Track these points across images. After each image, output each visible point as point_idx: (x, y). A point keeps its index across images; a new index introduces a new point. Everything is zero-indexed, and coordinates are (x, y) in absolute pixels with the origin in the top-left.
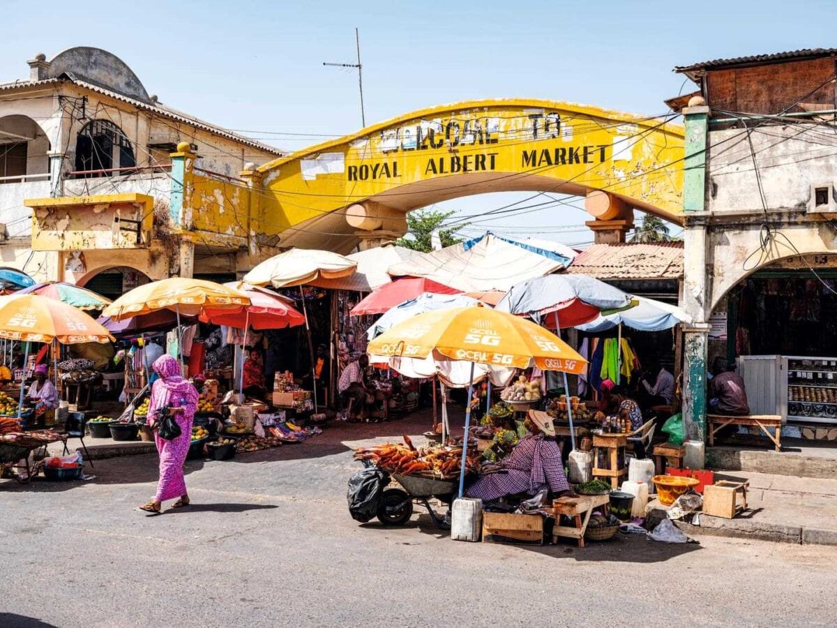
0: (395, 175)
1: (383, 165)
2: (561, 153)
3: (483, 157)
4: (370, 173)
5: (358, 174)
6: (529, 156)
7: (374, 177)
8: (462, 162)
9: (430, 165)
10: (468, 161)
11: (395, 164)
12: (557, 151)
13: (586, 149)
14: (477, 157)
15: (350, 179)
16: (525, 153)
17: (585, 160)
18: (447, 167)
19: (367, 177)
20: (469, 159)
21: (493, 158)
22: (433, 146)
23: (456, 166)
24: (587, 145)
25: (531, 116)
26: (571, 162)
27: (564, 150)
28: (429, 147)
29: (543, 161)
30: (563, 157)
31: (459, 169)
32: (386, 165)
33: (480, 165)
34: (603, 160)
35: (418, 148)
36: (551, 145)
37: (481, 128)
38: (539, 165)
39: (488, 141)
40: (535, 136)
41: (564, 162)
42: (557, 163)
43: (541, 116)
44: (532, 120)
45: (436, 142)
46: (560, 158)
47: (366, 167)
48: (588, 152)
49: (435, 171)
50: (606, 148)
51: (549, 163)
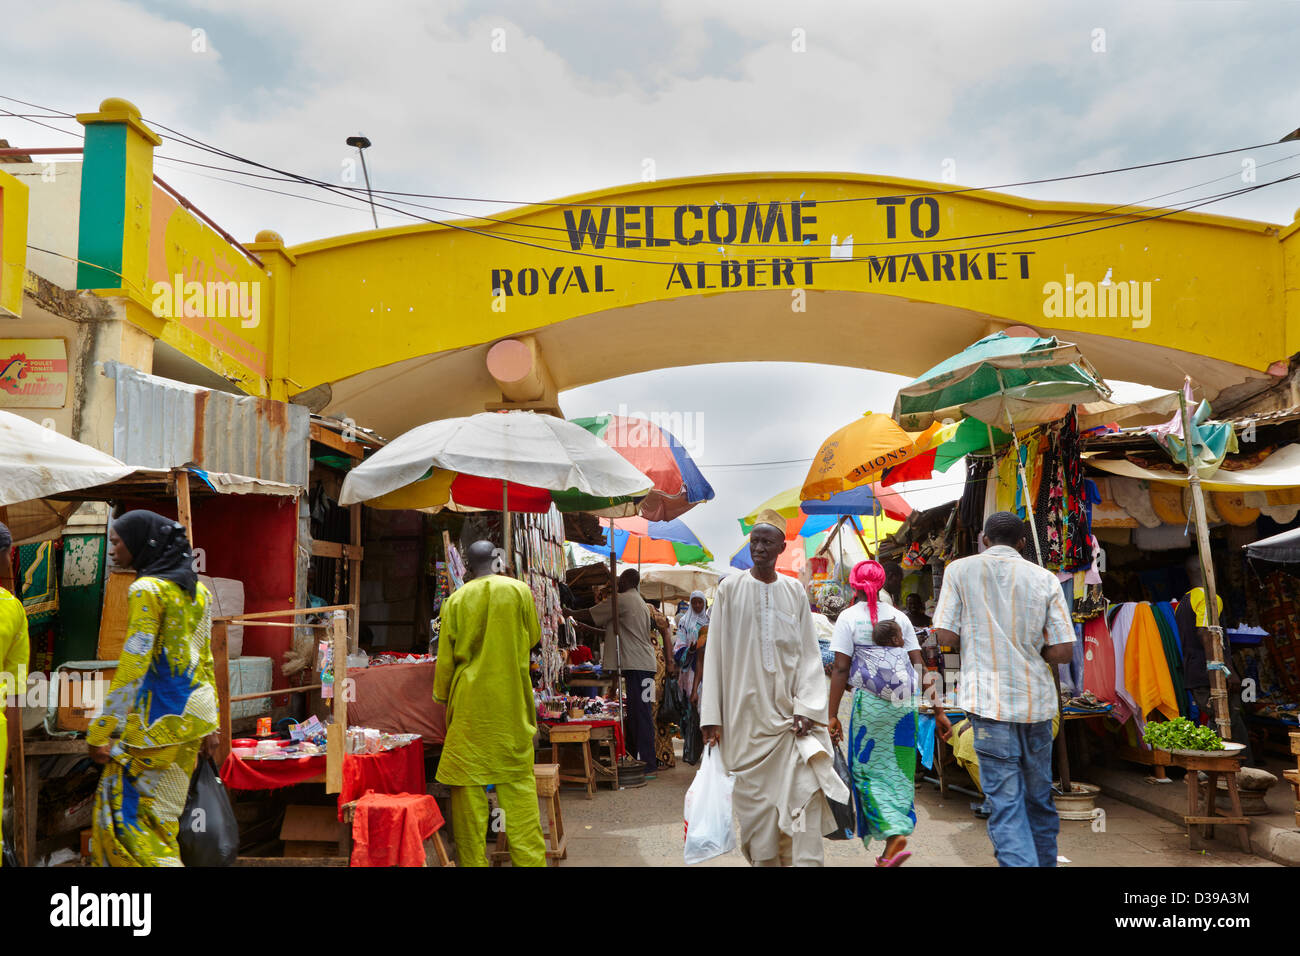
0: (599, 288)
1: (571, 269)
2: (943, 260)
3: (789, 263)
4: (543, 283)
5: (514, 285)
6: (882, 265)
7: (552, 290)
8: (744, 271)
9: (677, 272)
10: (757, 268)
11: (599, 270)
12: (936, 258)
13: (991, 257)
14: (776, 262)
16: (874, 260)
17: (992, 276)
18: (713, 276)
19: (535, 289)
20: (759, 266)
21: (809, 266)
22: (682, 240)
23: (732, 278)
24: (994, 251)
25: (881, 201)
26: (964, 277)
27: (950, 257)
28: (673, 241)
29: (912, 273)
30: (948, 269)
31: (738, 282)
32: (578, 271)
33: (782, 276)
34: (1025, 274)
35: (649, 244)
36: (925, 249)
37: (781, 215)
38: (903, 280)
39: (797, 237)
40: (892, 233)
41: (951, 277)
42: (937, 277)
43: (901, 201)
44: (884, 207)
45: (688, 233)
46: (943, 270)
47: (534, 273)
48: (997, 262)
49: (688, 285)
50: (1030, 256)
51: (923, 277)
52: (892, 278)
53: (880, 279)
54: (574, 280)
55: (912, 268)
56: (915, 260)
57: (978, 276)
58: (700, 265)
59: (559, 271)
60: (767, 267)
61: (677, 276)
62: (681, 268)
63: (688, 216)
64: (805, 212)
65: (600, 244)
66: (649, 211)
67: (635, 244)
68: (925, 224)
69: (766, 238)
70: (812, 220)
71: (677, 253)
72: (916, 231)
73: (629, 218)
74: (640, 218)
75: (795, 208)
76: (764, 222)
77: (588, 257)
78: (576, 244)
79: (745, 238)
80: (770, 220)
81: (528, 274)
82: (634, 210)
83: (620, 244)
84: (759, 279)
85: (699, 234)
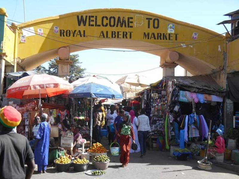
0: (84, 36)
1: (78, 31)
2: (159, 35)
3: (126, 33)
4: (72, 34)
5: (65, 34)
6: (146, 35)
7: (74, 36)
8: (116, 34)
9: (102, 34)
10: (119, 34)
11: (84, 31)
12: (158, 34)
14: (124, 32)
15: (61, 36)
16: (145, 33)
17: (169, 39)
18: (110, 35)
19: (70, 35)
20: (120, 33)
21: (131, 34)
22: (103, 25)
23: (114, 35)
25: (147, 19)
26: (164, 39)
27: (161, 34)
28: (101, 25)
29: (153, 37)
31: (115, 37)
32: (80, 31)
33: (125, 36)
34: (176, 39)
35: (96, 26)
36: (156, 31)
37: (125, 21)
38: (151, 39)
39: (128, 27)
40: (149, 27)
41: (161, 39)
42: (158, 39)
43: (151, 19)
44: (148, 20)
45: (105, 24)
46: (159, 37)
47: (70, 31)
48: (171, 36)
49: (104, 37)
50: (177, 35)
51: (155, 39)
52: (148, 38)
53: (146, 38)
54: (79, 33)
55: (153, 36)
56: (154, 34)
57: (166, 39)
58: (107, 32)
59: (75, 31)
60: (122, 33)
61: (102, 35)
62: (102, 32)
63: (105, 19)
64: (131, 20)
65: (85, 25)
66: (96, 17)
67: (93, 25)
68: (156, 25)
69: (122, 27)
70: (132, 22)
71: (102, 28)
72: (154, 27)
73: (92, 19)
74: (94, 19)
75: (129, 19)
76: (121, 22)
77: (82, 28)
78: (79, 25)
79: (117, 26)
80: (123, 21)
81: (68, 31)
82: (93, 17)
83: (89, 25)
84: (120, 36)
85: (107, 24)
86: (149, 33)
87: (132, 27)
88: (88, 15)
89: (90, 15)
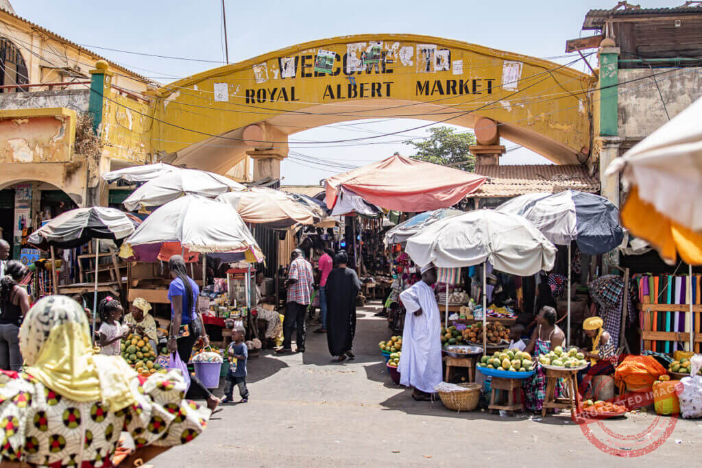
0: (293, 99)
1: (281, 89)
2: (452, 84)
3: (379, 85)
4: (268, 96)
5: (255, 98)
6: (422, 86)
7: (272, 98)
8: (358, 90)
9: (328, 90)
11: (293, 89)
12: (448, 82)
13: (474, 81)
14: (373, 85)
15: (248, 101)
16: (419, 83)
17: (474, 92)
18: (344, 92)
19: (264, 100)
20: (365, 87)
21: (388, 87)
22: (331, 74)
23: (353, 92)
24: (476, 78)
26: (461, 93)
27: (455, 82)
28: (327, 74)
29: (436, 91)
30: (454, 88)
31: (356, 95)
32: (284, 89)
33: (376, 92)
34: (490, 92)
35: (316, 75)
36: (443, 78)
38: (432, 94)
39: (384, 72)
40: (428, 69)
41: (455, 93)
42: (448, 93)
43: (433, 51)
44: (425, 54)
45: (334, 70)
46: (451, 89)
47: (264, 91)
48: (477, 84)
49: (333, 97)
50: (493, 82)
51: (442, 93)
52: (427, 94)
53: (421, 94)
54: (282, 95)
55: (436, 88)
56: (438, 83)
57: (467, 92)
58: (339, 87)
59: (275, 90)
60: (369, 87)
61: (328, 93)
62: (330, 88)
64: (388, 57)
66: (316, 57)
67: (309, 75)
69: (369, 72)
70: (390, 62)
71: (328, 80)
73: (307, 62)
74: (312, 61)
75: (383, 54)
77: (288, 82)
79: (360, 72)
81: (262, 91)
82: (309, 57)
83: (303, 76)
84: (365, 93)
85: (339, 70)
86: (428, 82)
87: (390, 71)
88: (300, 55)
89: (305, 53)
